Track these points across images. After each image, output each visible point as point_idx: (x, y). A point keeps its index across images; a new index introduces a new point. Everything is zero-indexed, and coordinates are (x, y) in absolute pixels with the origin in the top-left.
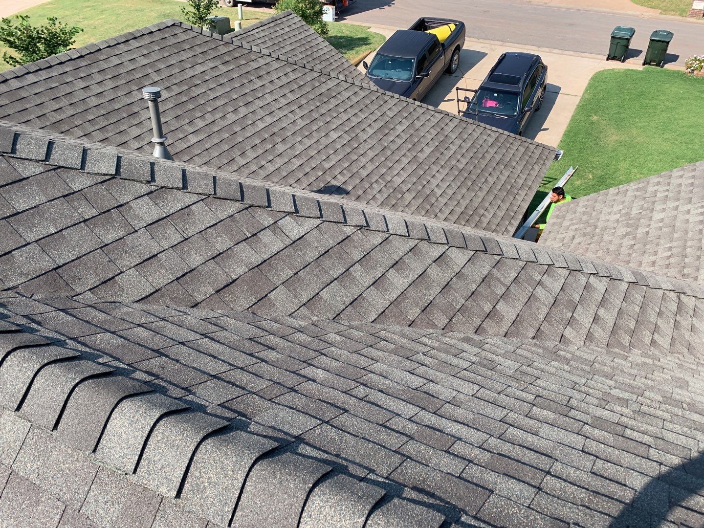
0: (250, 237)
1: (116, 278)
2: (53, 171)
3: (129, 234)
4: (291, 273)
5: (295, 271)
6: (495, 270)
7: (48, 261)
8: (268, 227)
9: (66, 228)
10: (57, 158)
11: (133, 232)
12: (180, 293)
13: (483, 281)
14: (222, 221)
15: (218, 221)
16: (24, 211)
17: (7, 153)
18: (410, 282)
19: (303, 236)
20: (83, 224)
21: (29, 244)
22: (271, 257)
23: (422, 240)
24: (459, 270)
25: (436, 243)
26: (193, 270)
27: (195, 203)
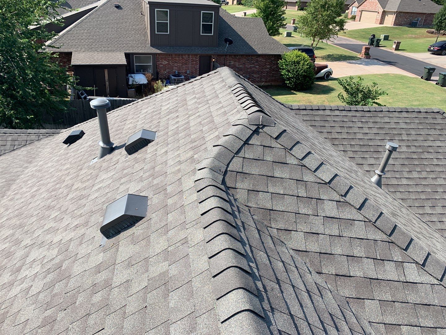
0: (379, 259)
1: (292, 232)
2: (301, 166)
3: (313, 215)
4: (390, 298)
5: (394, 300)
7: (270, 205)
8: (395, 261)
9: (287, 195)
10: (306, 162)
11: (316, 216)
12: (316, 262)
14: (368, 239)
15: (365, 238)
16: (276, 177)
17: (288, 149)
19: (417, 283)
20: (296, 197)
21: (268, 192)
22: (383, 280)
26: (332, 254)
27: (359, 221)
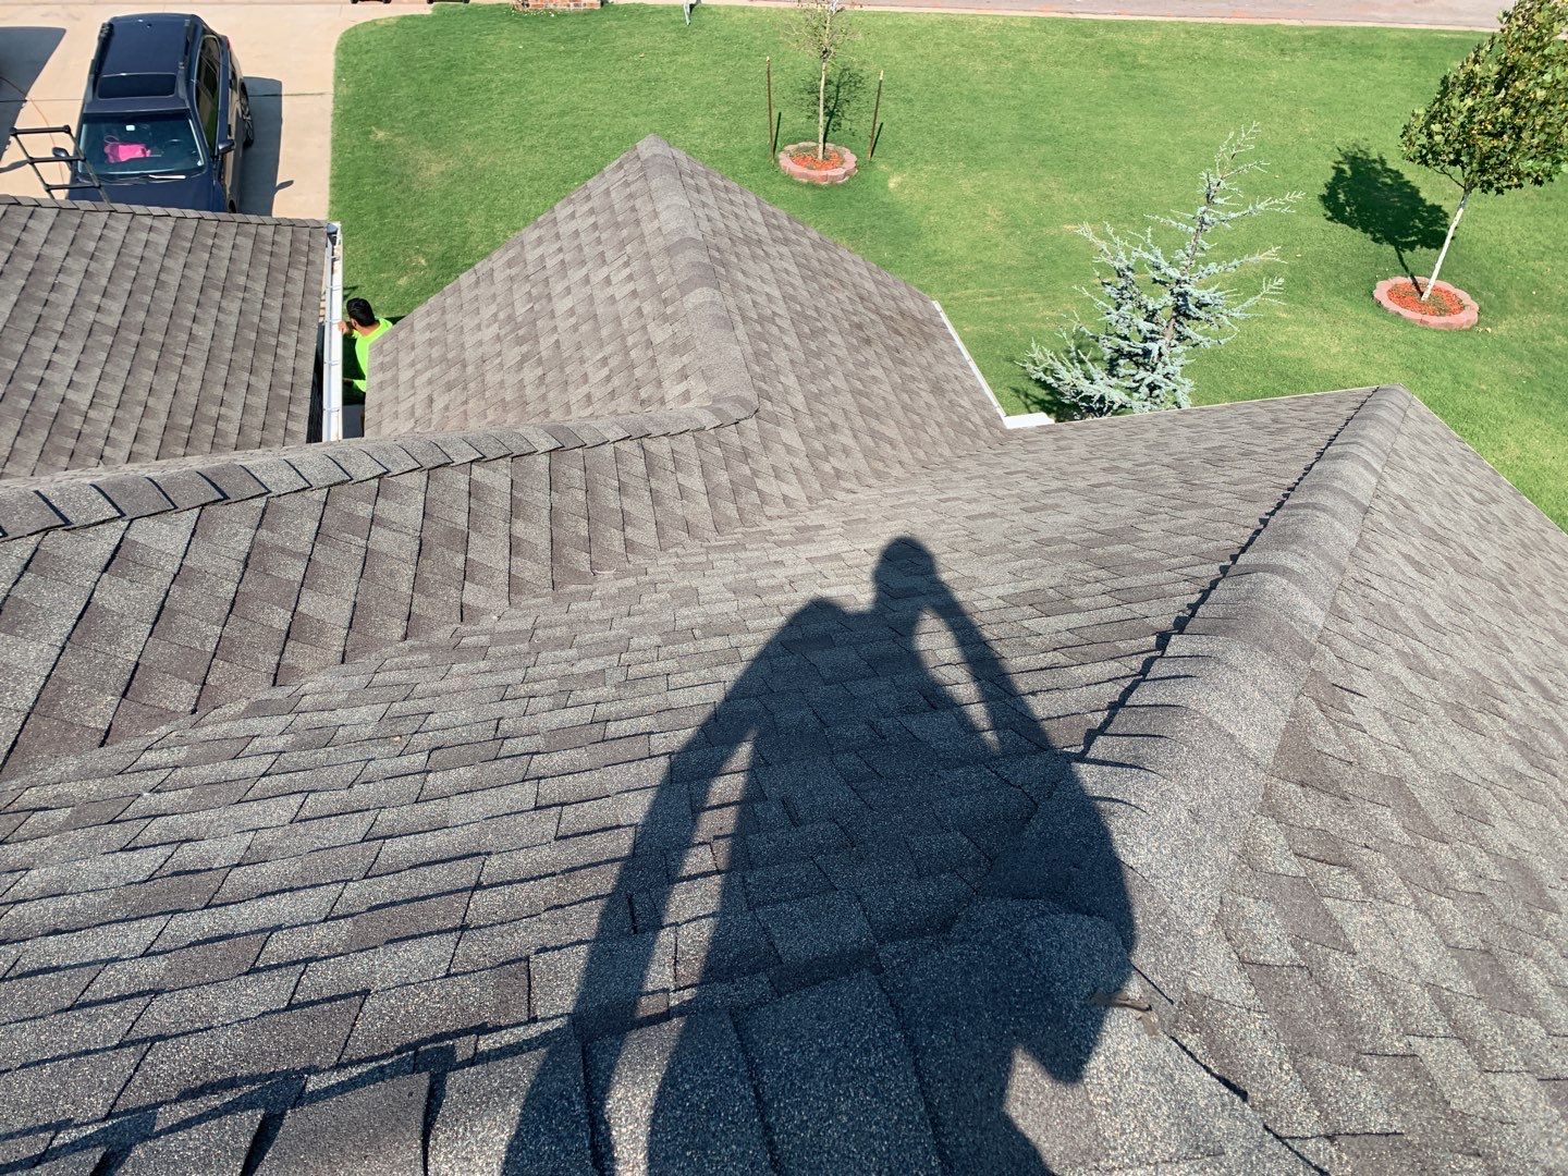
6: (264, 533)
13: (246, 566)
18: (59, 644)
23: (47, 531)
24: (177, 565)
25: (89, 526)
